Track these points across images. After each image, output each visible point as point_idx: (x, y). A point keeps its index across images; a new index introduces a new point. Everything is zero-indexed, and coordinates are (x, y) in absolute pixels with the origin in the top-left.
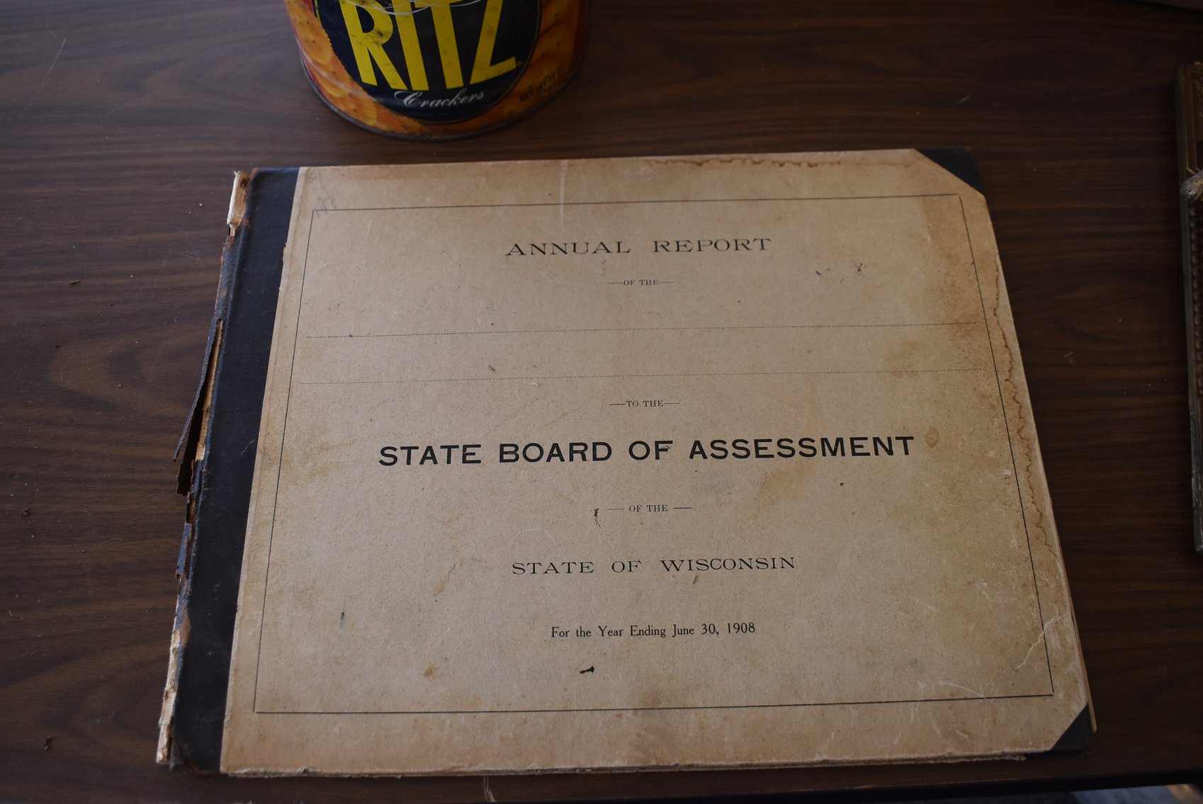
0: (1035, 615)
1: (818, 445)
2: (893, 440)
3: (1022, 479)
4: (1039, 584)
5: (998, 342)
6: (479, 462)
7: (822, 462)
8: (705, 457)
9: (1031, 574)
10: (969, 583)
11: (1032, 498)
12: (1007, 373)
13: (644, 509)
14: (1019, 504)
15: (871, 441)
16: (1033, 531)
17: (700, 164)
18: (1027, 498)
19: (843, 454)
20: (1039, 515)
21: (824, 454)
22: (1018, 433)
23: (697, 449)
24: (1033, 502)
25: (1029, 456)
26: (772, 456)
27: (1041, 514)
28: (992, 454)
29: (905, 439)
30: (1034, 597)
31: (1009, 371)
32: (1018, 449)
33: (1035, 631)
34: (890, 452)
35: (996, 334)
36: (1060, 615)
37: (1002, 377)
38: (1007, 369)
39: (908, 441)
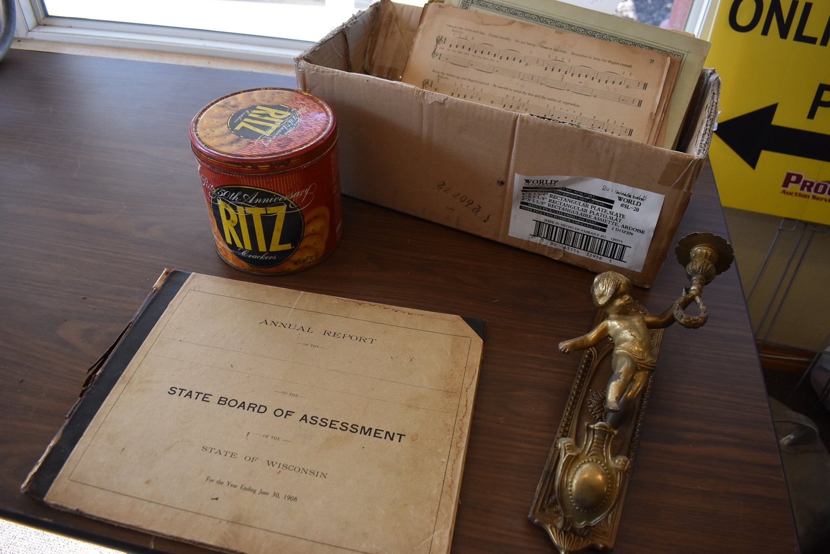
0: (432, 526)
1: (359, 429)
2: (395, 435)
3: (450, 464)
4: (439, 513)
5: (463, 403)
6: (208, 401)
7: (359, 437)
8: (306, 422)
9: (437, 508)
10: (406, 505)
11: (452, 474)
12: (462, 417)
13: (270, 437)
14: (444, 475)
15: (385, 433)
16: (446, 488)
17: (360, 304)
18: (449, 473)
19: (369, 435)
20: (451, 482)
21: (361, 433)
22: (456, 444)
23: (304, 418)
24: (451, 476)
25: (457, 455)
26: (337, 429)
27: (453, 482)
28: (440, 450)
29: (401, 435)
30: (434, 518)
31: (463, 416)
32: (453, 451)
33: (429, 534)
34: (392, 439)
35: (464, 399)
36: (444, 529)
37: (458, 418)
38: (462, 415)
39: (402, 436)
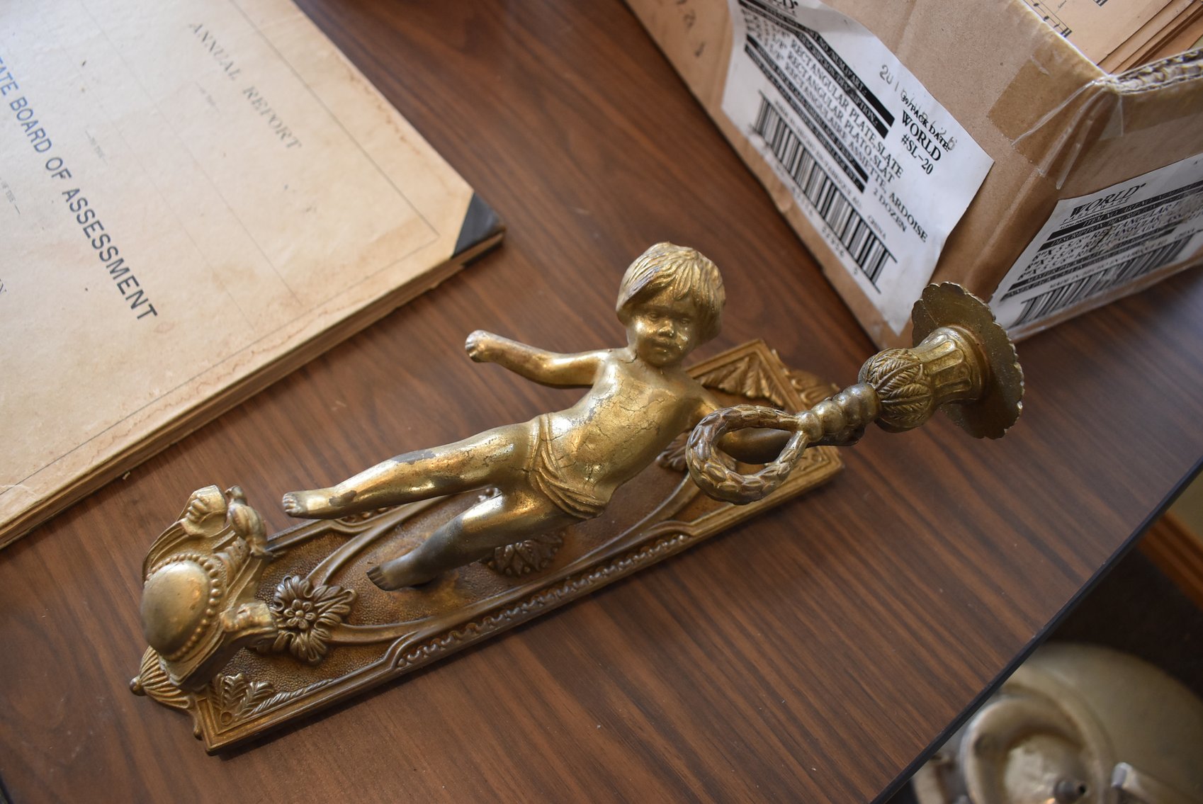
0: (27, 473)
1: (114, 258)
2: (146, 305)
3: (155, 406)
4: (57, 463)
5: (290, 330)
7: (102, 269)
8: (67, 201)
9: (63, 453)
10: (36, 414)
11: (140, 421)
12: (261, 349)
13: (6, 190)
14: (129, 414)
15: (137, 289)
16: (109, 434)
18: (137, 417)
19: (115, 278)
20: (125, 433)
21: (108, 267)
22: (202, 383)
23: (70, 194)
24: (135, 424)
25: (182, 400)
26: (89, 236)
27: (127, 435)
28: (169, 374)
29: (152, 309)
30: (43, 464)
31: (264, 350)
32: (185, 389)
33: (12, 480)
34: (134, 306)
35: (299, 325)
36: (35, 491)
37: (255, 348)
38: (265, 347)
39: (152, 314)
